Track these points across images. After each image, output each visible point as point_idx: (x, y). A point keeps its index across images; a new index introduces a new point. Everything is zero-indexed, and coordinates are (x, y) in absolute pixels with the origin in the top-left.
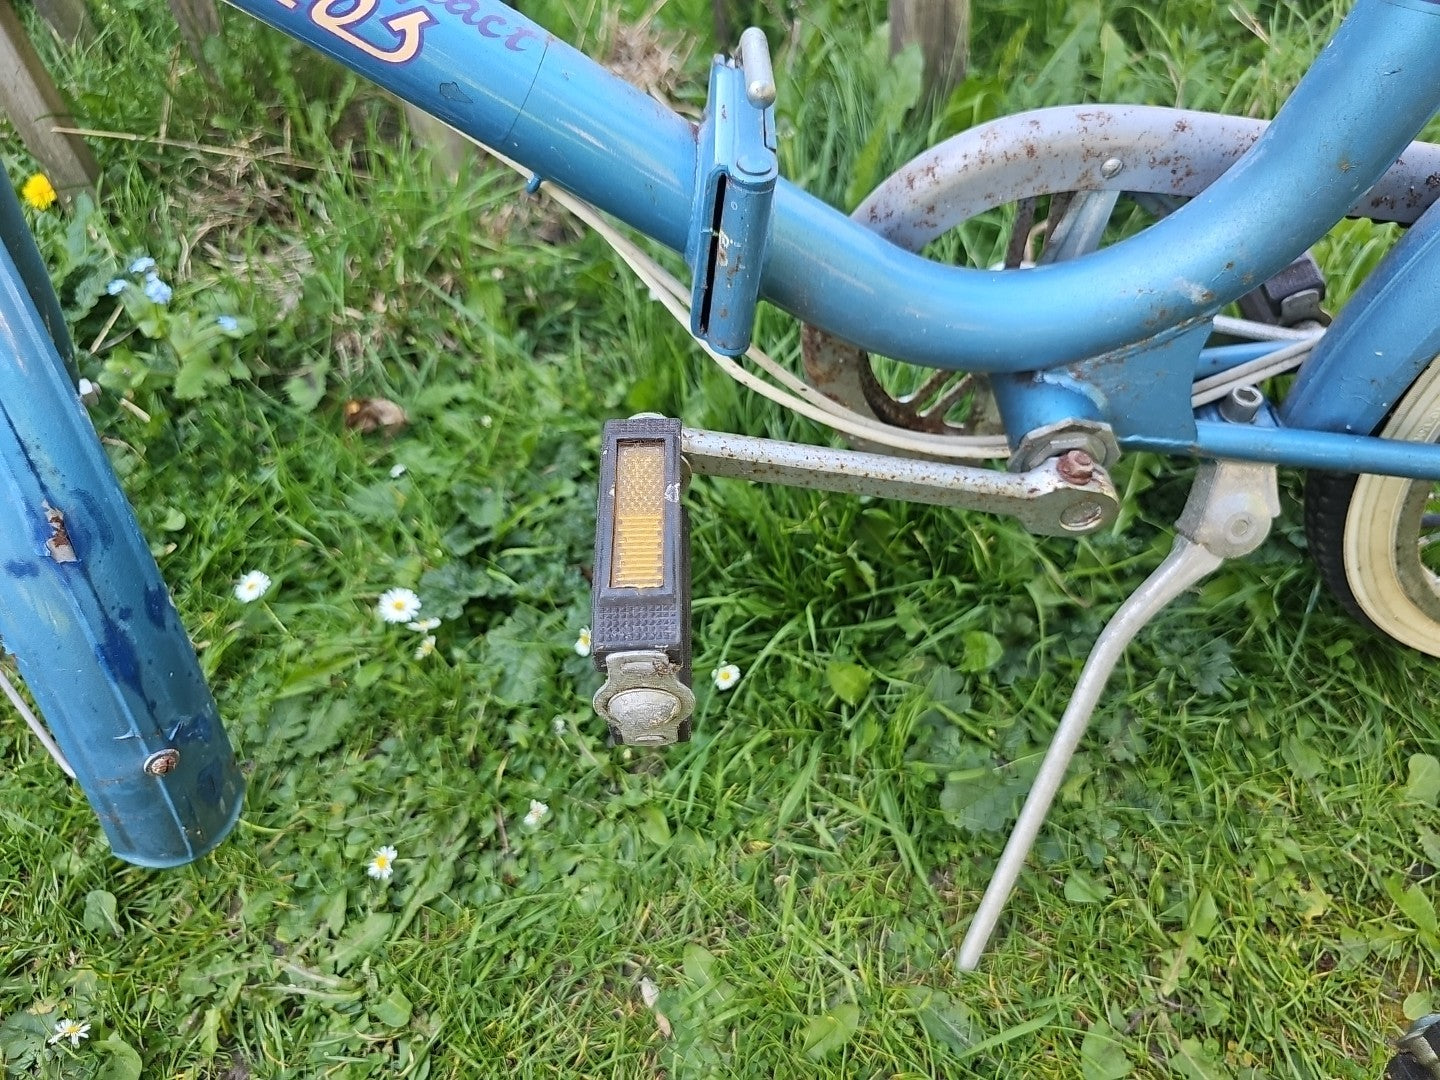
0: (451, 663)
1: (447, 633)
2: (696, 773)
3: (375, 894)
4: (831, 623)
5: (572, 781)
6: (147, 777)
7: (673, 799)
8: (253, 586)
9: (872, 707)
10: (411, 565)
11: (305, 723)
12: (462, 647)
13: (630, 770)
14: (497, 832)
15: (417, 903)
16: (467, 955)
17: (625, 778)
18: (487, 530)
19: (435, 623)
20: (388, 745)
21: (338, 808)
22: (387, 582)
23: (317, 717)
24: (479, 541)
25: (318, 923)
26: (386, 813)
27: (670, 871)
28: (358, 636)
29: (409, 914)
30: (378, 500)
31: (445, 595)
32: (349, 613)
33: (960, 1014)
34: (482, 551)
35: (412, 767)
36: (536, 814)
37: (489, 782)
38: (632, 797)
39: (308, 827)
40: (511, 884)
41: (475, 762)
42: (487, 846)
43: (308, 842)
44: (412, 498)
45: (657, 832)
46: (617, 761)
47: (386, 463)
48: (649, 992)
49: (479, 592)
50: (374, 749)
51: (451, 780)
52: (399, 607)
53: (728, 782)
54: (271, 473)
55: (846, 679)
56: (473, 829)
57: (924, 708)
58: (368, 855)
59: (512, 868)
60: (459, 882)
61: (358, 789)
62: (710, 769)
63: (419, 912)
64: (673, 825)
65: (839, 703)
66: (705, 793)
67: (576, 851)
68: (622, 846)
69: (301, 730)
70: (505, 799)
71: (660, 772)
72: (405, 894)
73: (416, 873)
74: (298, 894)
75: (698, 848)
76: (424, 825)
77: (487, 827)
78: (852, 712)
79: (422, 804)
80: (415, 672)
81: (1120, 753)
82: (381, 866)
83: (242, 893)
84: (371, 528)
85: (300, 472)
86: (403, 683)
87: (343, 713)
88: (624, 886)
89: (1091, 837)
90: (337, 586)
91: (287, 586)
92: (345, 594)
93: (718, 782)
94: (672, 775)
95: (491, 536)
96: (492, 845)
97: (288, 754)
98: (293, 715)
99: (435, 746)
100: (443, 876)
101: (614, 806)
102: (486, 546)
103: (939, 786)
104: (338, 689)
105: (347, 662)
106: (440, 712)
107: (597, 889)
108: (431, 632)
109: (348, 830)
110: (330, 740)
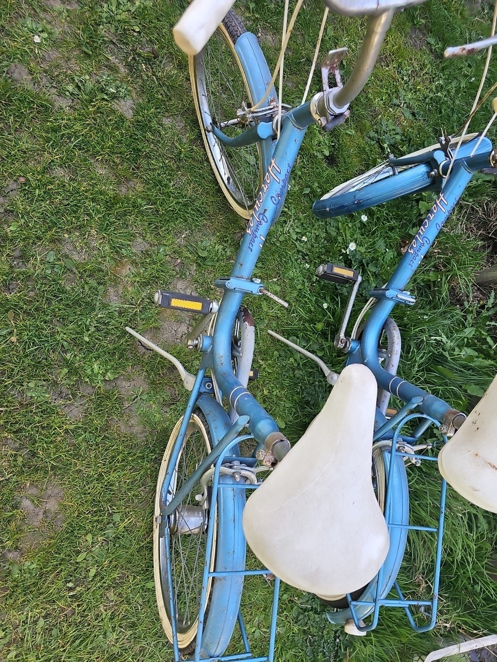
0: (340, 256)
1: (346, 255)
2: (308, 296)
3: (299, 237)
4: (332, 328)
5: (311, 274)
6: (326, 208)
7: (305, 291)
8: (364, 218)
9: (314, 331)
10: (363, 250)
11: (333, 227)
12: (342, 258)
13: (311, 285)
14: (306, 259)
15: (297, 244)
16: (287, 251)
17: (310, 283)
18: (368, 267)
19: (348, 253)
20: (326, 242)
21: (315, 232)
22: (360, 244)
23: (334, 229)
24: (365, 264)
25: (297, 227)
26: (313, 240)
27: (293, 287)
28: (349, 238)
29: (295, 242)
30: (381, 245)
31: (354, 256)
32: (355, 236)
33: (262, 327)
34: (363, 265)
35: (320, 246)
36: (308, 266)
37: (315, 259)
38: (306, 284)
39: (313, 226)
40: (296, 260)
41: (319, 257)
42: (303, 257)
43: (311, 226)
44: (379, 252)
45: (299, 287)
46: (314, 283)
47: (391, 247)
48: (275, 280)
49: (353, 263)
50: (325, 239)
51: (317, 252)
52: (352, 246)
53: (306, 302)
54: (393, 223)
55: (320, 326)
56: (307, 255)
57: (312, 339)
58: (306, 236)
59: (299, 261)
60: (299, 251)
61: (319, 235)
62: (308, 299)
63: (295, 244)
64: (300, 289)
65: (315, 324)
66: (305, 296)
67: (299, 272)
68: (298, 280)
69: (332, 226)
70: (311, 261)
71: (310, 290)
72: (298, 242)
73: (302, 244)
74: (302, 224)
75: (295, 294)
76: (309, 247)
77: (307, 257)
78: (313, 327)
79: (313, 247)
80: (339, 248)
81: (296, 371)
82: (304, 239)
83: (305, 215)
84: (374, 243)
85: (392, 229)
86: (337, 246)
87: (334, 234)
88: (292, 279)
89: (283, 360)
90: (362, 235)
91: (364, 225)
92: (359, 236)
93: (306, 299)
94: (309, 292)
95: (366, 267)
96: (304, 258)
97: (328, 223)
98: (335, 224)
99: (323, 250)
100: (300, 249)
101: (305, 280)
102: (364, 266)
103: (298, 337)
104: (339, 234)
105: (344, 236)
106: (330, 252)
107: (292, 275)
108: (346, 252)
109: (311, 233)
110: (329, 231)
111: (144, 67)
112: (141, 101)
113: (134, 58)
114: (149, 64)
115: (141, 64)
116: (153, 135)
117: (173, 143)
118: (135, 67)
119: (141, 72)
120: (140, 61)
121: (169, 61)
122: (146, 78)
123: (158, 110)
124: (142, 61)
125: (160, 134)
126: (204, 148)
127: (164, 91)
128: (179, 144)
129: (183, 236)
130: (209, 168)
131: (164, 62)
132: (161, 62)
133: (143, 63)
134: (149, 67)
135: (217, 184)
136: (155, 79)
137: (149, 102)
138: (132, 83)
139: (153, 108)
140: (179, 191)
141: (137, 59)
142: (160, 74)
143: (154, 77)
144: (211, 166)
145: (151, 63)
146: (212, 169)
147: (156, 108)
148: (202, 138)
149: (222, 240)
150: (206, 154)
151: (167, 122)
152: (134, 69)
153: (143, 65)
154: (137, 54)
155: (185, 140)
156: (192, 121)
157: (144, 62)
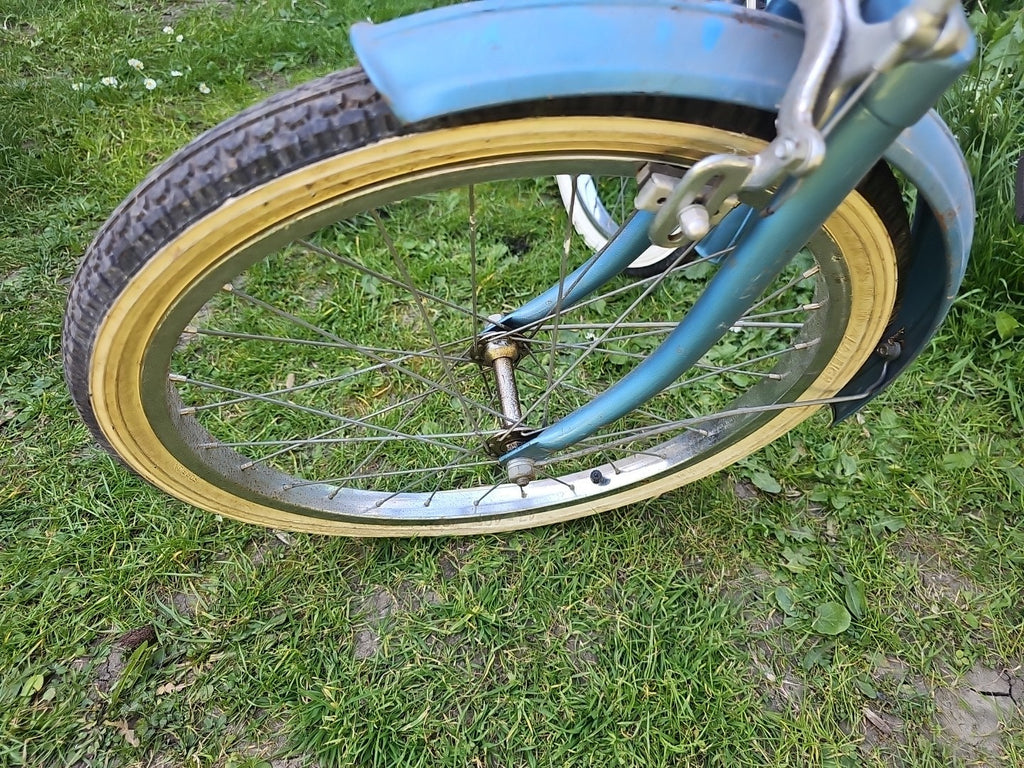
48: (861, 419)
72: (744, 342)
73: (750, 337)
78: (999, 343)
111: (169, 688)
112: (285, 727)
113: (133, 719)
114: (166, 665)
115: (156, 697)
116: (416, 709)
117: (446, 638)
118: (163, 722)
119: (182, 704)
120: (145, 696)
121: (175, 595)
122: (211, 688)
123: (330, 669)
124: (148, 689)
125: (416, 680)
126: (466, 539)
127: (268, 632)
128: (453, 619)
129: (771, 677)
130: (530, 538)
131: (172, 613)
132: (170, 622)
133: (157, 687)
134: (174, 667)
135: (585, 522)
136: (220, 656)
137: (294, 696)
138: (215, 751)
139: (320, 689)
140: (617, 656)
141: (135, 706)
142: (207, 634)
143: (213, 658)
144: (522, 532)
145: (163, 659)
146: (534, 530)
147: (323, 674)
148: (439, 539)
149: (764, 542)
150: (487, 537)
151: (372, 646)
152: (166, 727)
153: (161, 691)
154: (118, 706)
155: (440, 599)
156: (380, 559)
157: (153, 683)
